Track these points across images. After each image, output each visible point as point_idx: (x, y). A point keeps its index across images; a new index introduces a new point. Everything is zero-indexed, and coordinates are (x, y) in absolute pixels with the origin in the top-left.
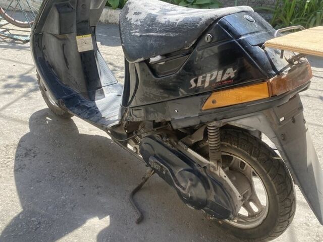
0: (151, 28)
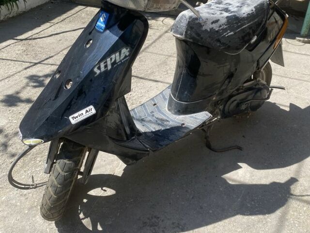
0: (240, 24)
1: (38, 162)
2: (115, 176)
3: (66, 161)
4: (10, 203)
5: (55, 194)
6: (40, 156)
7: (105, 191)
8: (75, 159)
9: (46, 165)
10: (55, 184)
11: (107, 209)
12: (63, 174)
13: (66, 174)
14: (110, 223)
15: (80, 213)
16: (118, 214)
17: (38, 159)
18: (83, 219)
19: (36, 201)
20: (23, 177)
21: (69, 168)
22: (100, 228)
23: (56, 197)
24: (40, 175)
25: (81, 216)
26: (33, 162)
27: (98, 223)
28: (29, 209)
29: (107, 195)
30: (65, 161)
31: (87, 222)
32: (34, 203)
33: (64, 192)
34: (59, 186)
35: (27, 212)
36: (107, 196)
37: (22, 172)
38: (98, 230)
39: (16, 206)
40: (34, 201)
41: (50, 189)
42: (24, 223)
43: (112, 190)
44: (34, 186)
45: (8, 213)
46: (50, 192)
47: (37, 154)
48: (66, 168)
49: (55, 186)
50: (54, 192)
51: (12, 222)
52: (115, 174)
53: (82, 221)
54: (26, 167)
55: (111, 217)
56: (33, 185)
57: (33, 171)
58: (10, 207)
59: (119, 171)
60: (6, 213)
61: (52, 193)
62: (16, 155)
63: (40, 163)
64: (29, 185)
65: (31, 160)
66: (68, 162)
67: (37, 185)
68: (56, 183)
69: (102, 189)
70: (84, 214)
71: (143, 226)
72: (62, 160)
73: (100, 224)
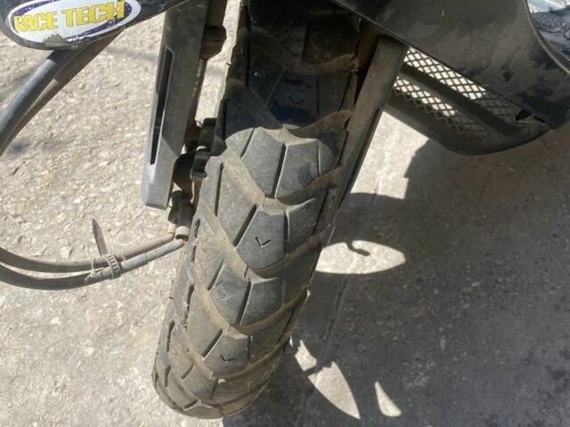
1: (105, 163)
2: (381, 197)
3: (283, 136)
4: (26, 321)
5: (236, 324)
6: (109, 142)
7: (365, 253)
8: (327, 119)
9: (152, 169)
10: (230, 272)
11: (391, 324)
12: (275, 210)
13: (289, 209)
14: (423, 381)
15: (295, 349)
16: (443, 343)
17: (104, 154)
18: (313, 371)
19: (120, 305)
20: (61, 217)
21: (306, 177)
22: (389, 408)
23: (242, 336)
24: (120, 207)
25: (304, 358)
26: (87, 165)
27: (377, 385)
28: (99, 341)
29: (374, 269)
30: (274, 133)
31: (330, 383)
32: (113, 314)
33: (284, 307)
34: (257, 280)
35: (90, 351)
36: (377, 275)
37: (56, 200)
38: (386, 418)
39: (49, 328)
40: (113, 307)
41: (205, 297)
42: (87, 398)
43: (387, 250)
44: (107, 270)
45: (21, 361)
46: (205, 314)
47: (95, 138)
48: (289, 178)
49: (232, 283)
50: (234, 314)
51: (43, 400)
52: (380, 193)
53: (312, 378)
54: (65, 184)
55: (418, 355)
56: (105, 265)
57: (92, 195)
58: (25, 335)
59: (390, 178)
60: (14, 360)
61: (220, 321)
62: (28, 145)
63: (114, 168)
64: (86, 267)
65: (79, 158)
66: (293, 142)
67: (119, 260)
68: (237, 263)
69: (351, 248)
70: (313, 351)
71: (558, 391)
72: (258, 131)
73: (384, 388)
